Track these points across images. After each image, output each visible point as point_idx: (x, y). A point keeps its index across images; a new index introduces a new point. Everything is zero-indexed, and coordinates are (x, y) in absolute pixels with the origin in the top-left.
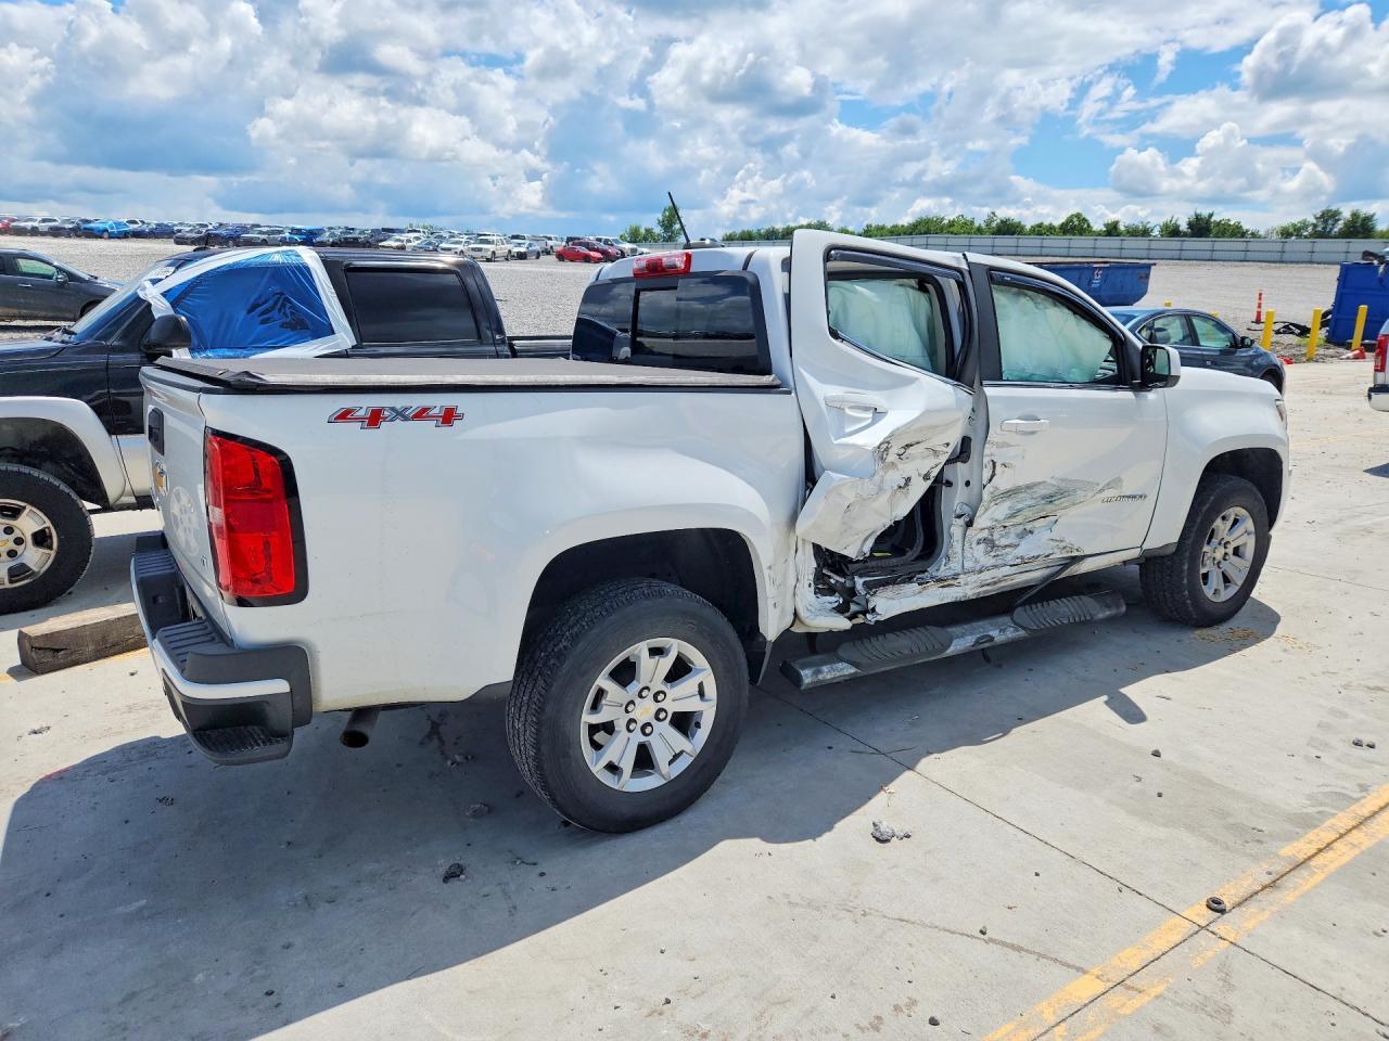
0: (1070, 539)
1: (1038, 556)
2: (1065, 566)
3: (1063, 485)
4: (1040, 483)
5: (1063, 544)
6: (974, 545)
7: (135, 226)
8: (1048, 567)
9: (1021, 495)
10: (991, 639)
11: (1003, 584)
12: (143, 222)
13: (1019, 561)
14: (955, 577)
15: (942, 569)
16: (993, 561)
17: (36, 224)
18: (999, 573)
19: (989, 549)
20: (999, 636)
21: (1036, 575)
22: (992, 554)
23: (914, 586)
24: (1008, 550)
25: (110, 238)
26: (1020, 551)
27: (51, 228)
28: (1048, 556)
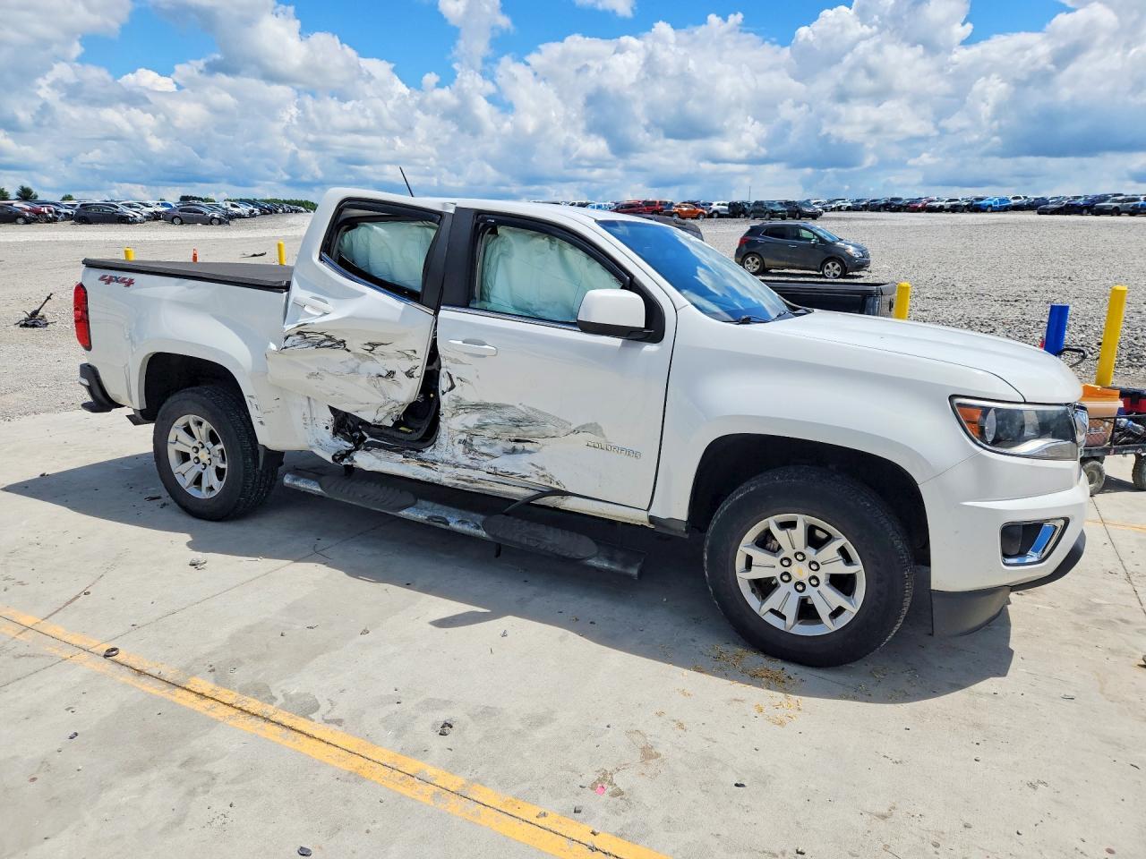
0: (551, 470)
1: (512, 474)
2: (543, 494)
3: (531, 413)
4: (508, 406)
5: (541, 473)
6: (456, 443)
7: (1018, 201)
8: (527, 488)
9: (490, 412)
10: (447, 523)
11: (480, 486)
12: (1025, 197)
13: (492, 470)
14: (434, 462)
15: (428, 453)
16: (468, 462)
17: (942, 203)
18: (476, 475)
19: (467, 450)
20: (454, 524)
21: (520, 492)
22: (470, 456)
23: (400, 457)
24: (485, 458)
25: (992, 211)
26: (494, 462)
27: (952, 206)
28: (524, 477)
